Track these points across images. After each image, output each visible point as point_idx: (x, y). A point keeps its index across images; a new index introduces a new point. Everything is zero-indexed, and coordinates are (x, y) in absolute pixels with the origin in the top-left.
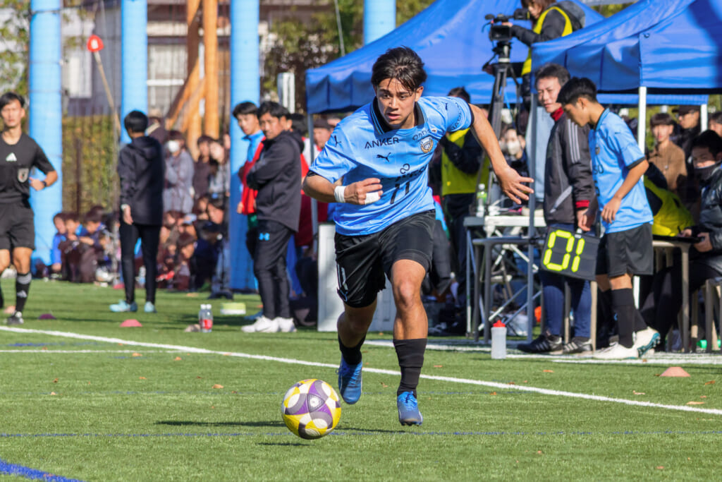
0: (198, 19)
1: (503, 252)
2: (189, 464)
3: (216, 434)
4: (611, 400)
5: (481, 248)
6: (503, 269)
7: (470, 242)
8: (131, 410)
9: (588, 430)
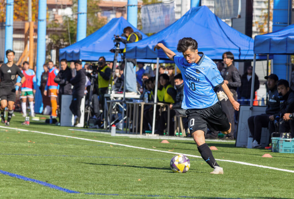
0: (27, 33)
1: (116, 105)
2: (21, 163)
3: (30, 155)
4: (146, 149)
5: (109, 103)
6: (115, 110)
7: (106, 101)
8: (5, 147)
9: (139, 158)
